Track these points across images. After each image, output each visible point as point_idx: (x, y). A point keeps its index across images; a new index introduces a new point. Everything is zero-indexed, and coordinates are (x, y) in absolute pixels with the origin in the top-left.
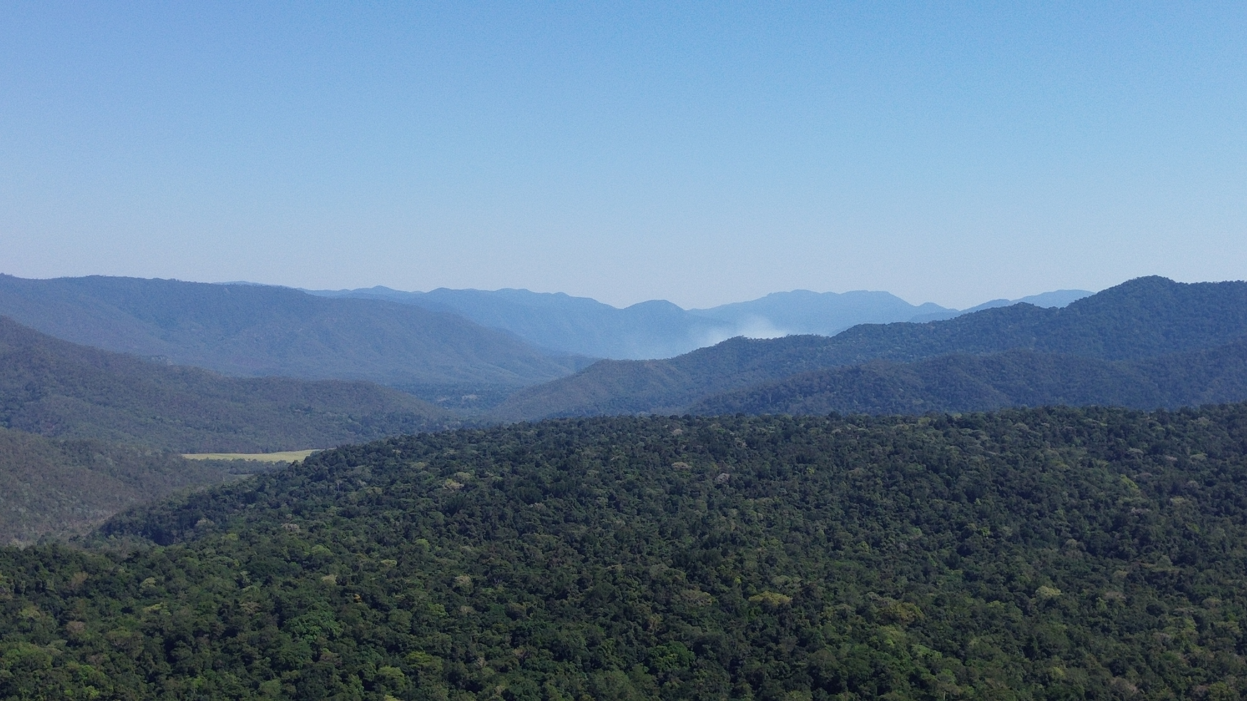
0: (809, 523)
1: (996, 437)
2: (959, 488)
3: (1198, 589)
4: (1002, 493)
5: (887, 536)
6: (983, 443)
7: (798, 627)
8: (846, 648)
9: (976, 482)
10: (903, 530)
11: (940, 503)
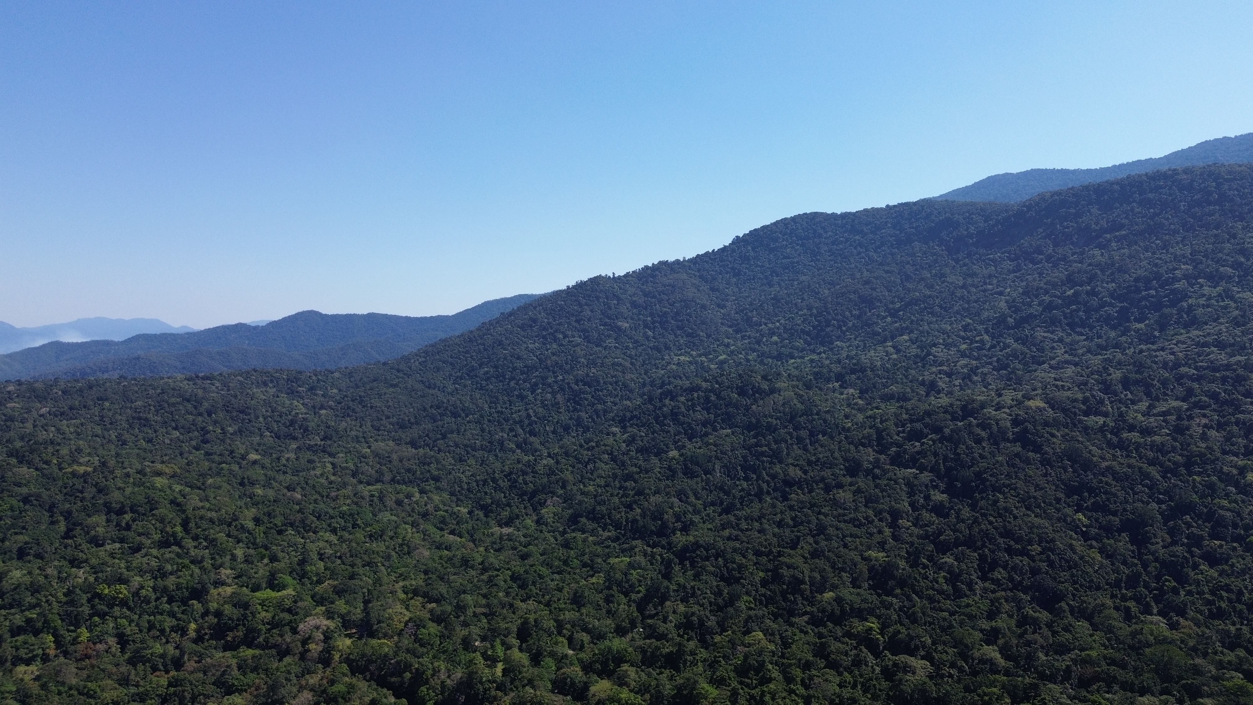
0: (106, 433)
1: (225, 385)
2: (202, 409)
3: (333, 450)
4: (227, 411)
5: (157, 437)
6: (217, 388)
7: (97, 483)
8: (128, 491)
9: (213, 406)
10: (167, 433)
11: (191, 418)
